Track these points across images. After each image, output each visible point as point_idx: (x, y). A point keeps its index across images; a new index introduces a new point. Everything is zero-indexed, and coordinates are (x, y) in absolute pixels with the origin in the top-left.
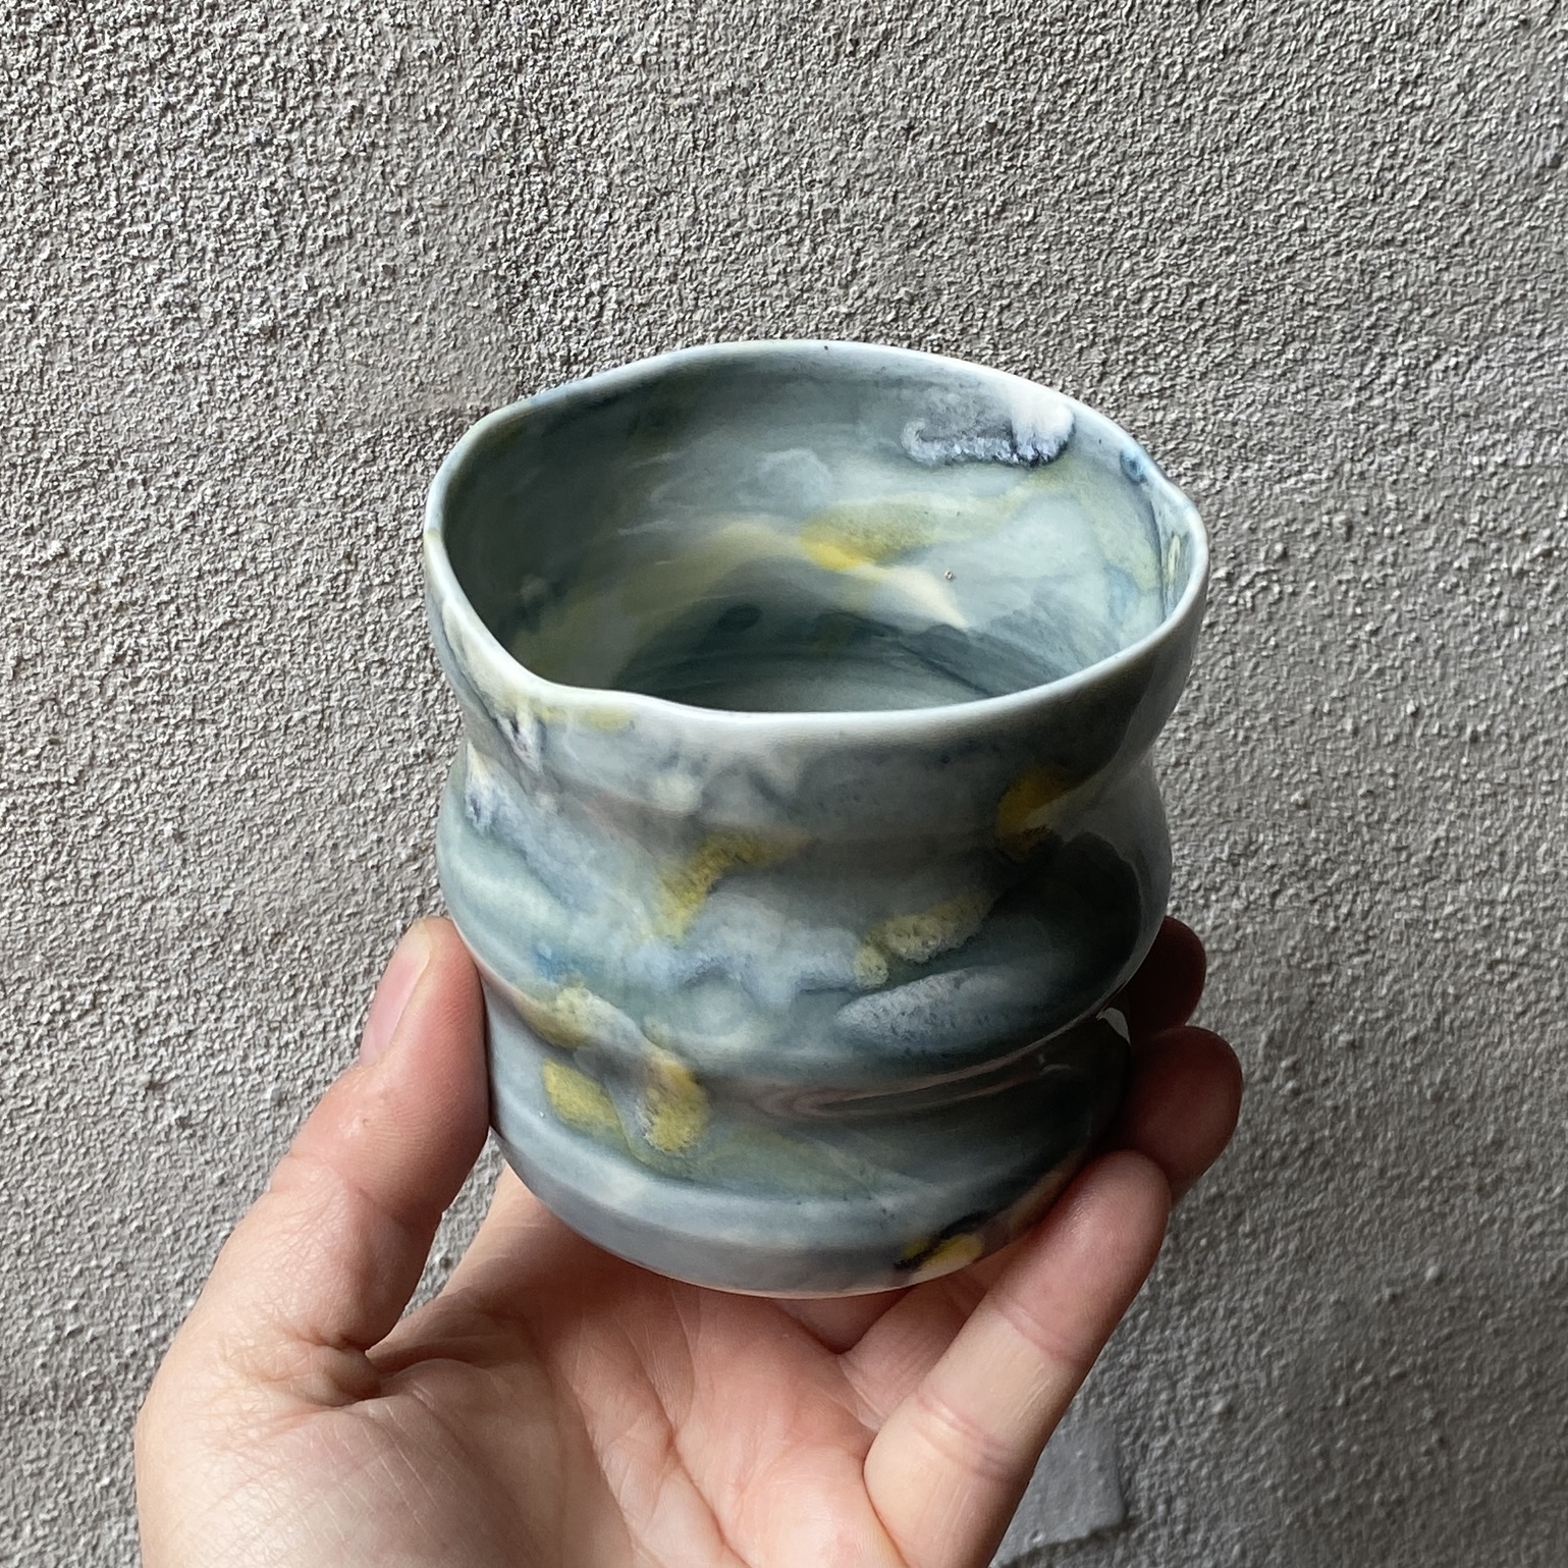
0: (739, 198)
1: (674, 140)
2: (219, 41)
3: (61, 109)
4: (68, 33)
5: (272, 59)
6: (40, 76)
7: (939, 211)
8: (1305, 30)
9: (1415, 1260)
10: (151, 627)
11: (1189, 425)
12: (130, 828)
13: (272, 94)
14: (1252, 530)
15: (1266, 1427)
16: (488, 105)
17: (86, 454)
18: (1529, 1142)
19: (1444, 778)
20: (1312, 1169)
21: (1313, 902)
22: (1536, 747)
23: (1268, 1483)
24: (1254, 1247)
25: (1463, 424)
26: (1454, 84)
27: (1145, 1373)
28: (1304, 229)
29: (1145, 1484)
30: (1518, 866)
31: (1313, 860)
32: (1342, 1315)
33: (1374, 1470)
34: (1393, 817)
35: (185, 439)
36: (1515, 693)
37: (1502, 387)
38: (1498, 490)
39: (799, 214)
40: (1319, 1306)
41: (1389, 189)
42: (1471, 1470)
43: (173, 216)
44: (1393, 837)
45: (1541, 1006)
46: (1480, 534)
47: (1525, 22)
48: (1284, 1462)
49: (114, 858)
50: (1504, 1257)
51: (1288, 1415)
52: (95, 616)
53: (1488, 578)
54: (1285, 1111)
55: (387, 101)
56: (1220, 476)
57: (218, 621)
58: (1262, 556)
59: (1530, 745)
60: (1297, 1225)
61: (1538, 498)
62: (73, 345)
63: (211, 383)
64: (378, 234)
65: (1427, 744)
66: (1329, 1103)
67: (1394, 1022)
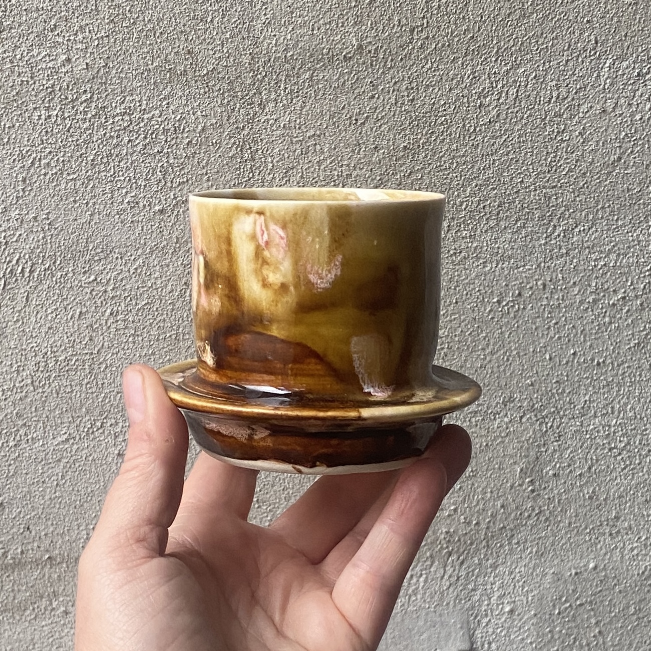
0: (317, 170)
1: (295, 151)
2: (146, 121)
3: (97, 141)
4: (99, 118)
5: (163, 126)
6: (90, 131)
7: (388, 174)
8: (519, 115)
9: (585, 560)
10: (122, 304)
11: (481, 248)
12: (114, 369)
13: (162, 137)
14: (507, 285)
15: (528, 619)
16: (233, 140)
17: (103, 248)
18: (630, 518)
19: (587, 378)
20: (541, 522)
21: (537, 420)
22: (624, 368)
23: (529, 641)
24: (519, 549)
25: (587, 250)
26: (577, 133)
27: (478, 592)
28: (522, 181)
29: (480, 635)
30: (619, 413)
31: (536, 406)
32: (556, 578)
33: (572, 641)
34: (567, 391)
35: (134, 244)
36: (614, 348)
37: (603, 237)
38: (602, 275)
39: (338, 175)
40: (546, 574)
41: (554, 169)
42: (612, 645)
43: (131, 175)
44: (568, 399)
45: (632, 467)
46: (596, 290)
47: (604, 111)
48: (535, 633)
49: (109, 378)
50: (622, 562)
51: (535, 615)
52: (105, 300)
53: (600, 306)
54: (529, 498)
55: (199, 139)
56: (494, 266)
57: (143, 303)
58: (511, 295)
59: (621, 368)
60: (536, 542)
61: (619, 278)
62: (99, 215)
63: (142, 227)
64: (196, 181)
65: (579, 365)
66: (546, 497)
67: (572, 468)
